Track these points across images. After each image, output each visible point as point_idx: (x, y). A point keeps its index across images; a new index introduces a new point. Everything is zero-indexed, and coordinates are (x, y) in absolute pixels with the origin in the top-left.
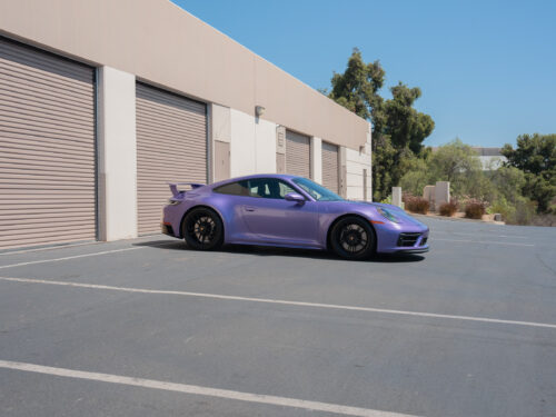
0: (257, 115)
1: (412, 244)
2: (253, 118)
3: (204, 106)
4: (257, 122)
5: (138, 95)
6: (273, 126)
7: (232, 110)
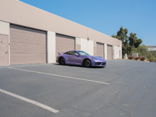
0: (88, 39)
1: (100, 65)
2: (87, 40)
3: (74, 38)
4: (88, 41)
5: (56, 36)
6: (93, 41)
7: (81, 39)
